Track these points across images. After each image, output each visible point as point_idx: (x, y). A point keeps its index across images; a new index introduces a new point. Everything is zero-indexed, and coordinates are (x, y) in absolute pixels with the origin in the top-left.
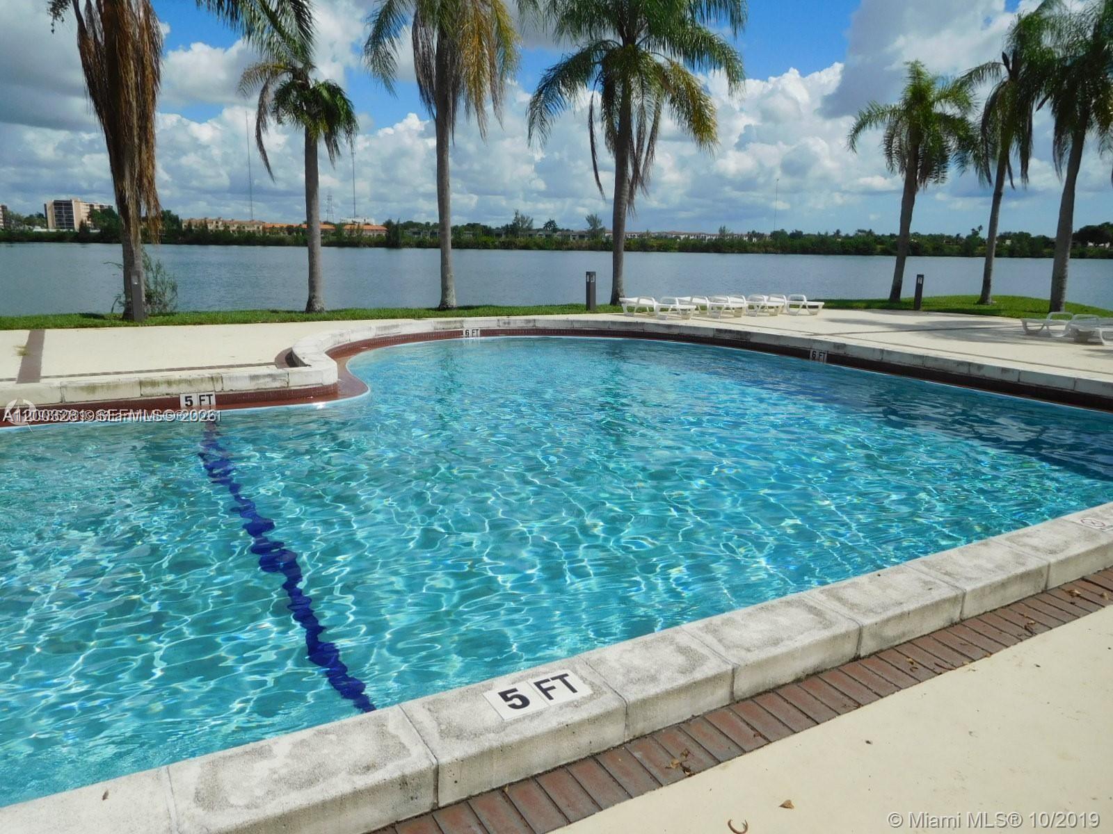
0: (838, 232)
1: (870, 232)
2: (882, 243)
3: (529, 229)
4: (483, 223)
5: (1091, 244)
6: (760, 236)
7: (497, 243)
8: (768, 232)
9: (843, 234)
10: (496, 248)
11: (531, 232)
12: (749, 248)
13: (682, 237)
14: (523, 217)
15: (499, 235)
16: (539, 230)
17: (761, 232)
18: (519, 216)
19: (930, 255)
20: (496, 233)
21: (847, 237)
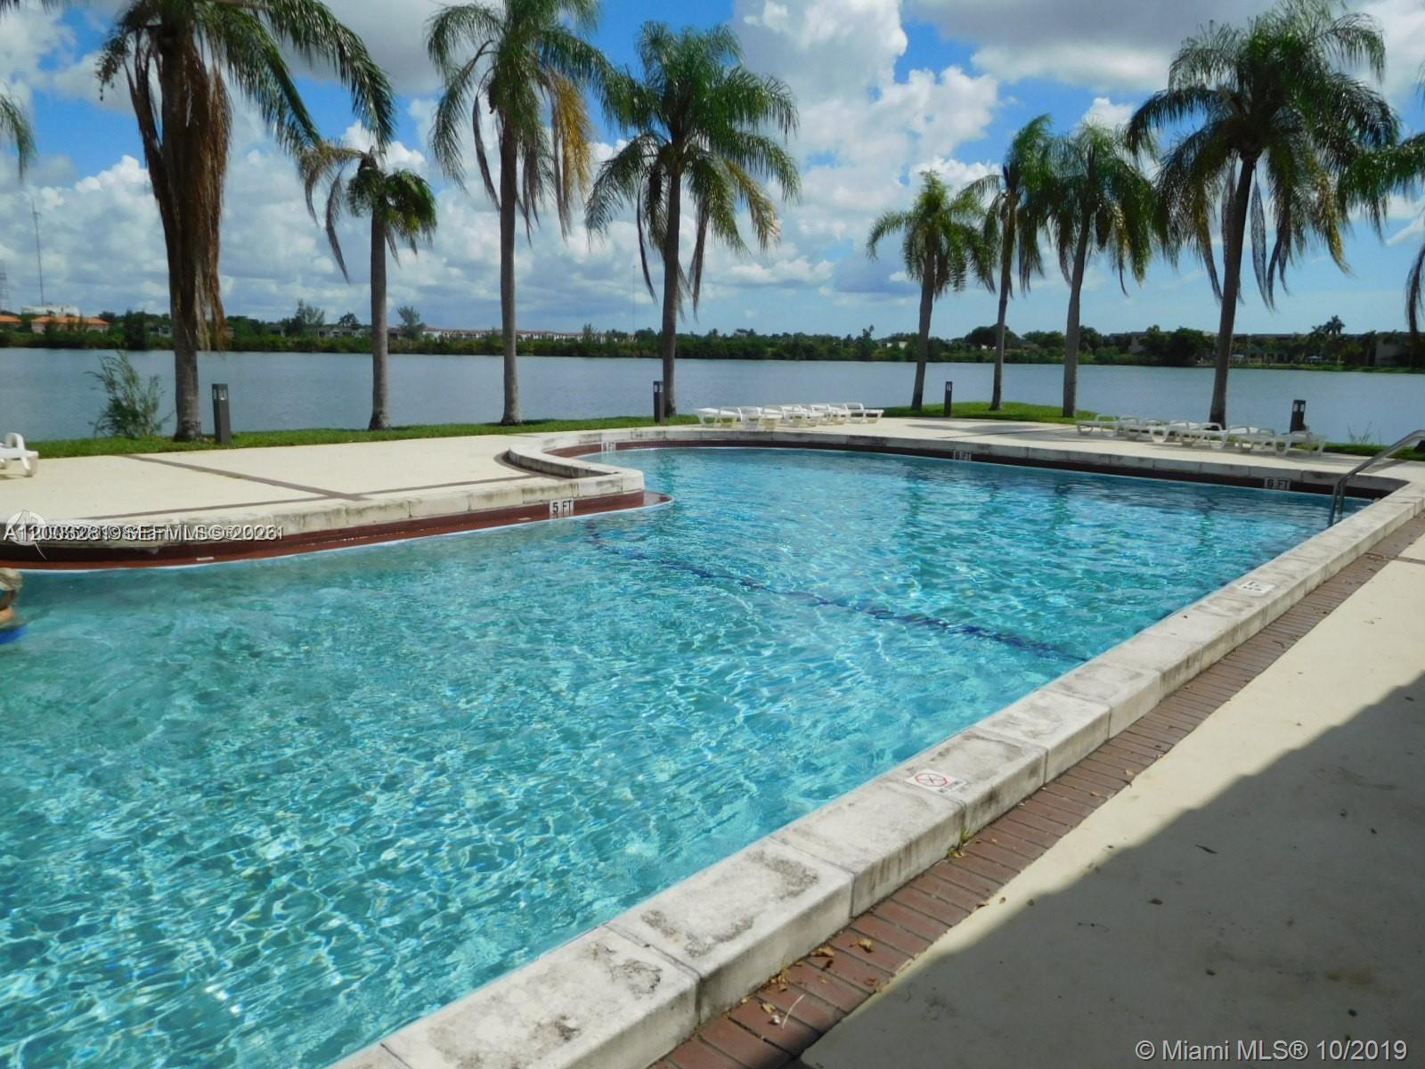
0: (715, 331)
1: (751, 333)
2: (771, 345)
3: (319, 324)
4: (251, 316)
5: (984, 347)
6: (623, 336)
7: (289, 344)
8: (631, 332)
9: (720, 334)
10: (288, 350)
11: (321, 329)
12: (620, 351)
13: (524, 336)
14: (309, 309)
15: (276, 332)
16: (332, 327)
17: (624, 331)
18: (305, 308)
19: (825, 359)
20: (274, 329)
21: (725, 338)
